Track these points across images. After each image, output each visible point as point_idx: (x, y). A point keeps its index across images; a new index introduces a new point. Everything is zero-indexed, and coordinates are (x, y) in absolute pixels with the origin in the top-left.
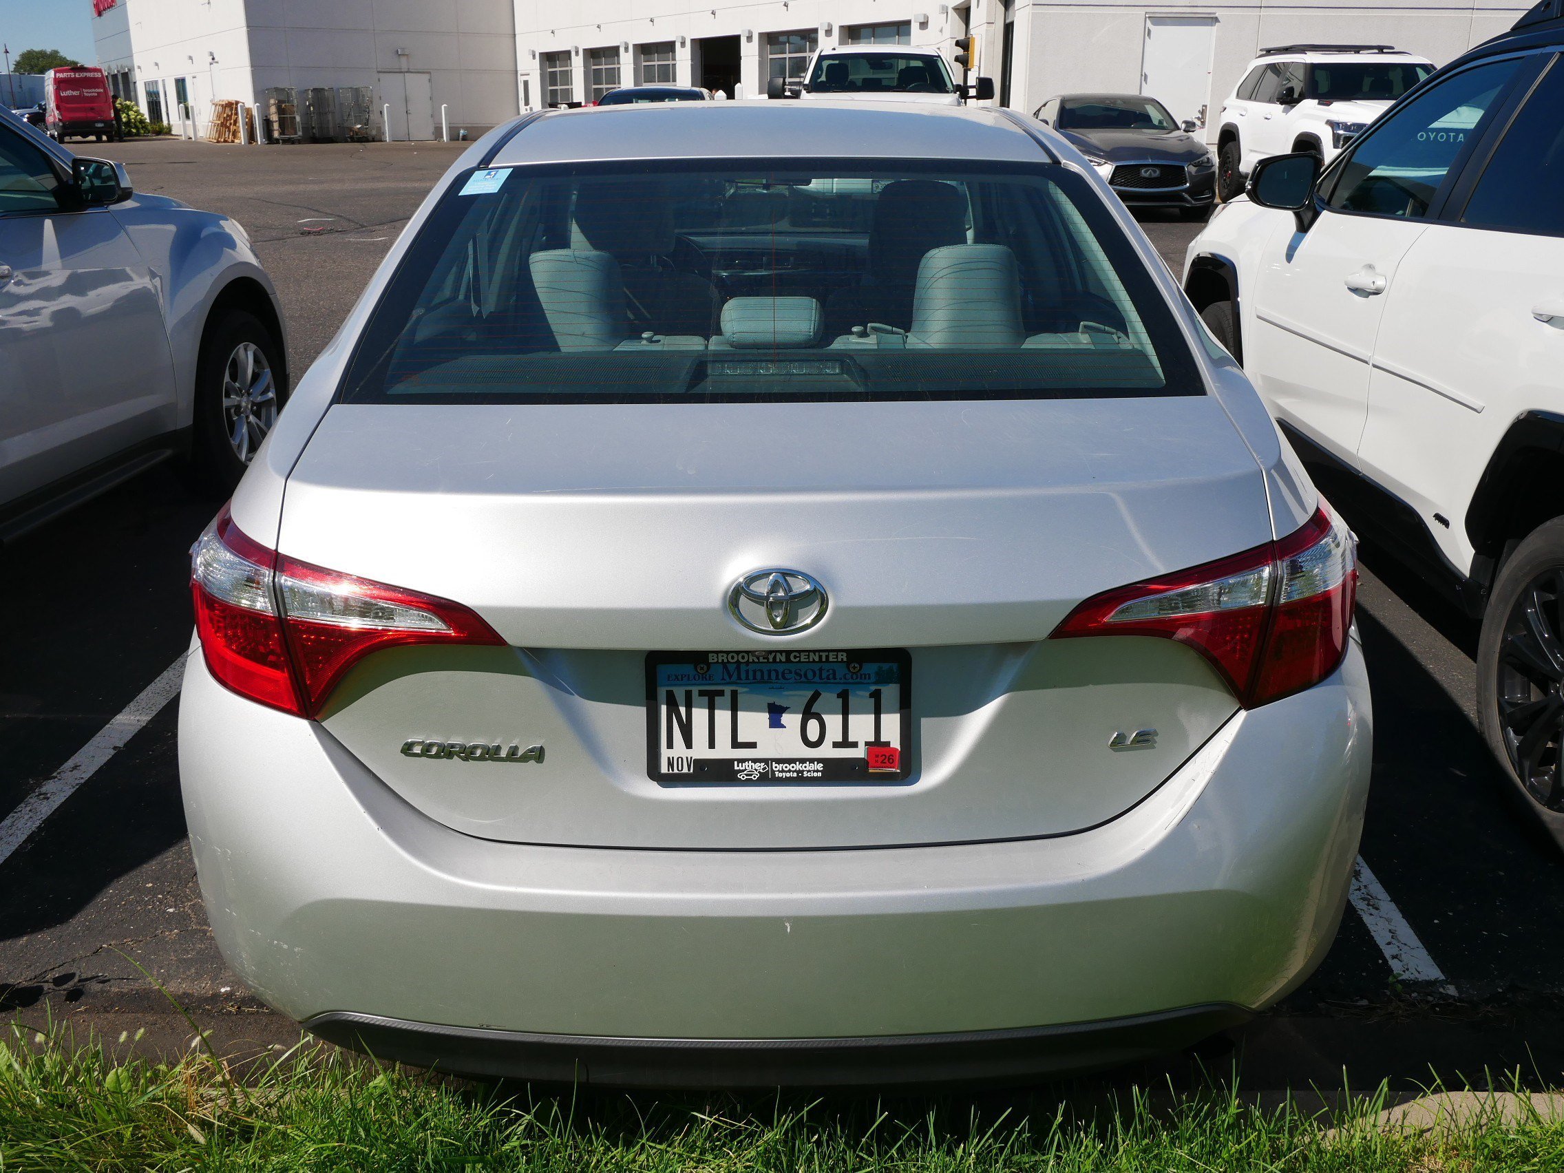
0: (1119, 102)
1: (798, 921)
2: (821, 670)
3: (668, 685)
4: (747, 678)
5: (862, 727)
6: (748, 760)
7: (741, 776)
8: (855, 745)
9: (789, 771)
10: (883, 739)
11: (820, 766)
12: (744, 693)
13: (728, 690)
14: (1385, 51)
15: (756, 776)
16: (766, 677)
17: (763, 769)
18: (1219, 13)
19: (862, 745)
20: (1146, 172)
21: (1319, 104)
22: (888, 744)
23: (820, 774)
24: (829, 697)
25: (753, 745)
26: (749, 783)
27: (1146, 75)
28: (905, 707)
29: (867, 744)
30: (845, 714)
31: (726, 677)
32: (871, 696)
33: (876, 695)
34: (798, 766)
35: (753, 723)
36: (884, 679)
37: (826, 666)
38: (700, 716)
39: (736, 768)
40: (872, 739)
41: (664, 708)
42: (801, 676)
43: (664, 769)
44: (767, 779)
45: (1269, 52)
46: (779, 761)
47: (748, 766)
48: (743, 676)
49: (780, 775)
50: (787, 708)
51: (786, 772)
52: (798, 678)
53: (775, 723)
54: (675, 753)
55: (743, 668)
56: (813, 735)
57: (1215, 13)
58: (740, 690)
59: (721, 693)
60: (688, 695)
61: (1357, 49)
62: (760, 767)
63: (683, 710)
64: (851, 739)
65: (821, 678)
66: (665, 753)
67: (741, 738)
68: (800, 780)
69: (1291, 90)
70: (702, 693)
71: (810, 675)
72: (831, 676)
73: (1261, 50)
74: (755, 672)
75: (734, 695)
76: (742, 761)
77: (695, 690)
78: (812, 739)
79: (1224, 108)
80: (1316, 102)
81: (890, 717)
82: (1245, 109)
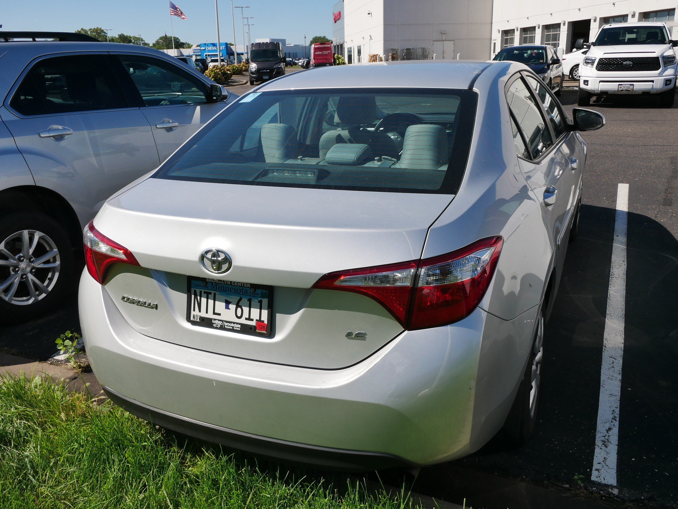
1: (218, 382)
2: (243, 289)
3: (195, 288)
4: (219, 289)
5: (255, 313)
6: (217, 320)
7: (214, 325)
8: (252, 320)
9: (230, 326)
10: (262, 319)
11: (239, 326)
12: (218, 294)
13: (213, 292)
15: (219, 326)
16: (225, 289)
17: (222, 324)
19: (255, 320)
22: (263, 321)
23: (239, 329)
24: (245, 301)
25: (219, 314)
26: (216, 328)
28: (270, 308)
29: (257, 320)
30: (250, 307)
31: (212, 288)
32: (259, 302)
33: (260, 302)
34: (232, 325)
35: (220, 306)
36: (263, 296)
37: (245, 288)
38: (204, 300)
39: (213, 322)
40: (258, 319)
41: (193, 296)
42: (236, 290)
43: (192, 319)
44: (222, 328)
46: (227, 322)
47: (216, 322)
48: (218, 288)
49: (227, 327)
50: (231, 302)
51: (229, 326)
52: (235, 291)
53: (227, 308)
54: (195, 313)
55: (218, 285)
56: (239, 314)
58: (217, 293)
59: (211, 293)
60: (201, 292)
62: (220, 323)
63: (199, 298)
64: (251, 318)
65: (242, 292)
66: (193, 313)
67: (216, 312)
68: (233, 330)
70: (205, 292)
71: (239, 291)
72: (246, 293)
74: (221, 287)
75: (215, 294)
76: (215, 320)
77: (203, 291)
78: (239, 315)
81: (265, 312)
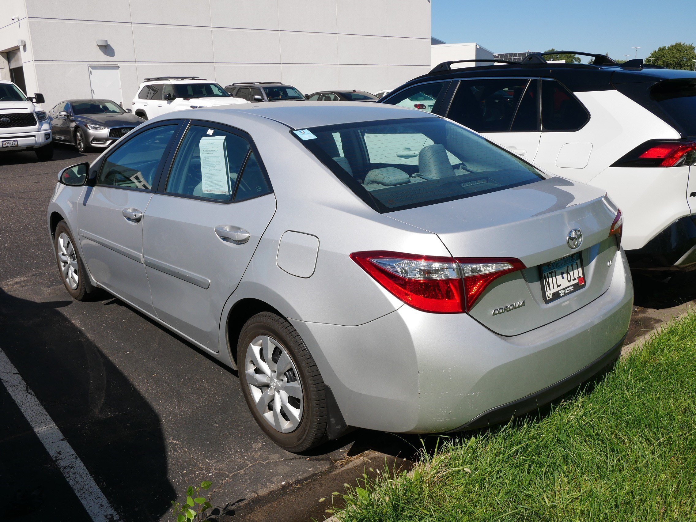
0: (97, 102)
1: (591, 329)
2: (568, 259)
3: (544, 274)
4: (557, 266)
5: (576, 273)
7: (560, 295)
10: (580, 276)
11: (572, 287)
13: (554, 270)
14: (195, 79)
15: (563, 294)
16: (560, 265)
18: (119, 64)
19: (577, 278)
20: (124, 131)
21: (184, 100)
23: (573, 289)
24: (570, 267)
25: (561, 285)
26: (563, 296)
27: (93, 91)
28: (582, 266)
30: (573, 271)
31: (553, 268)
32: (576, 264)
34: (569, 289)
35: (559, 279)
36: (578, 260)
38: (550, 280)
39: (559, 293)
40: (578, 276)
41: (544, 280)
43: (547, 299)
44: (566, 294)
45: (149, 80)
46: (566, 288)
47: (561, 292)
49: (567, 292)
50: (564, 272)
52: (565, 264)
53: (563, 278)
54: (549, 293)
55: (555, 263)
56: (569, 278)
57: (117, 64)
58: (556, 270)
59: (553, 272)
60: (548, 274)
61: (183, 78)
62: (563, 291)
63: (547, 279)
64: (575, 278)
65: (568, 263)
66: (547, 293)
67: (559, 284)
68: (571, 292)
69: (169, 95)
70: (550, 273)
72: (569, 261)
73: (145, 79)
74: (558, 264)
76: (560, 290)
77: (548, 272)
78: (569, 280)
79: (134, 103)
80: (182, 99)
81: (580, 269)
82: (146, 103)
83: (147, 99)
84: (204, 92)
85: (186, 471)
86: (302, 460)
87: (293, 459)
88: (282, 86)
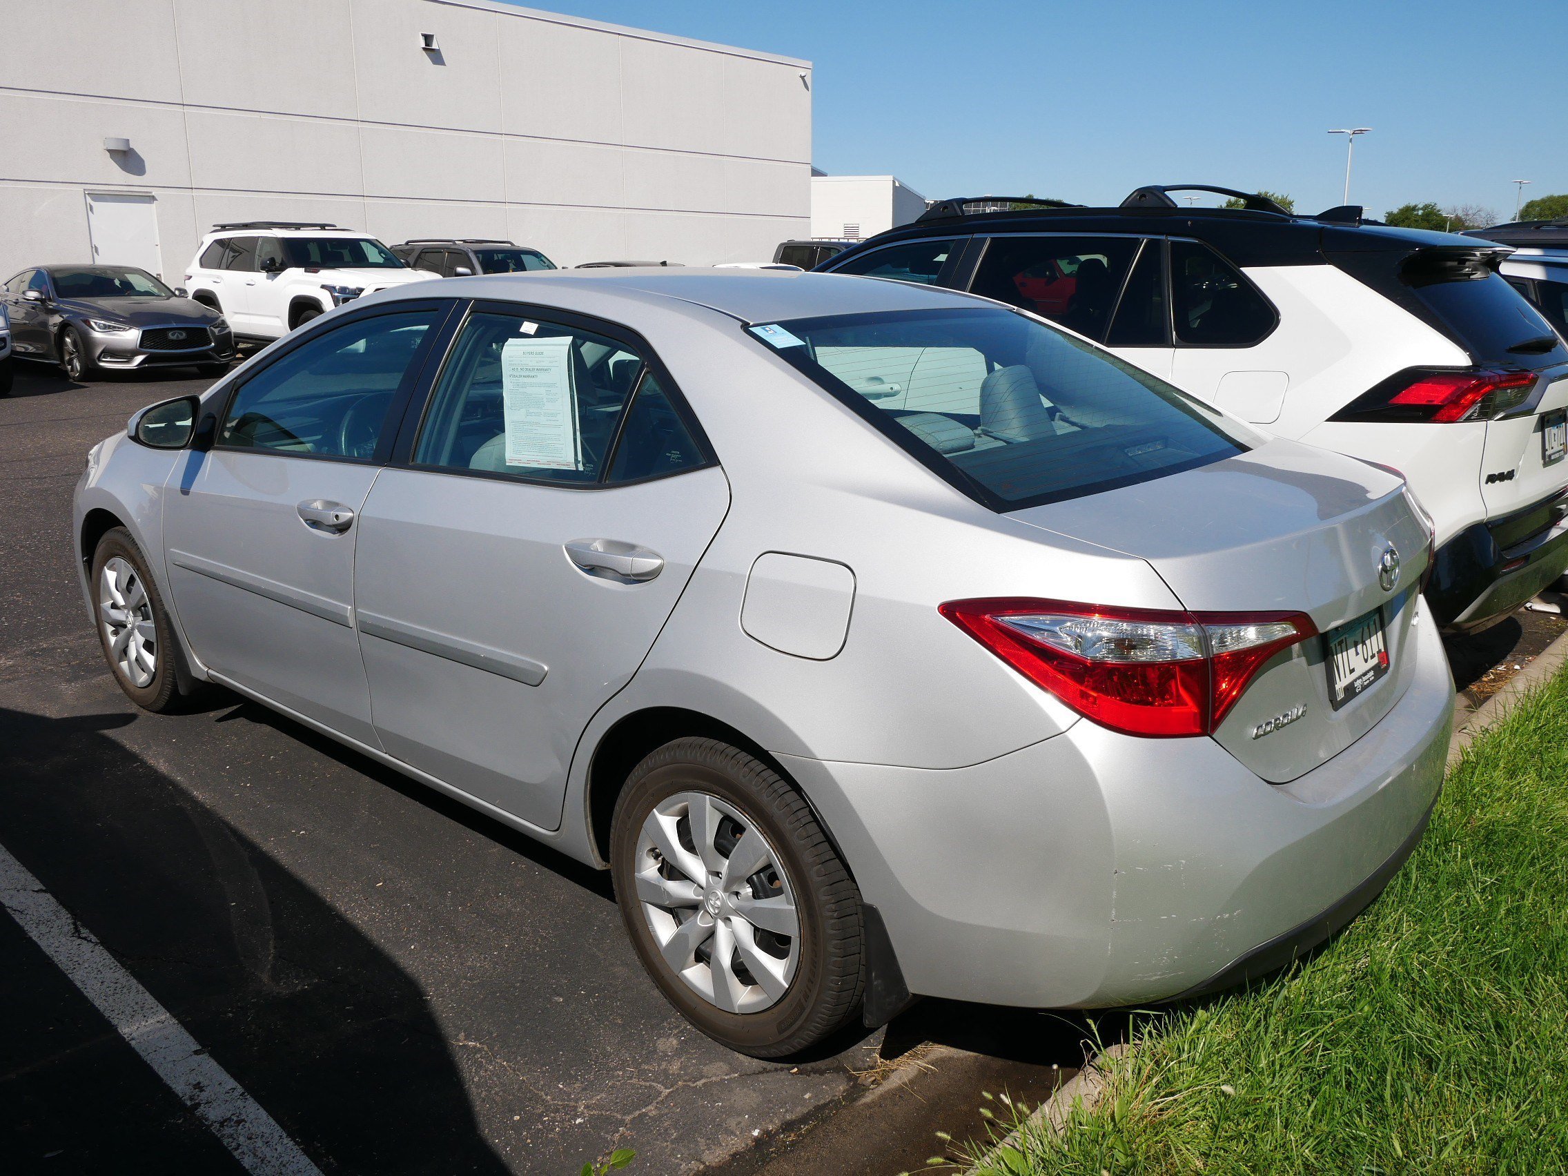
0: (108, 272)
5: (1374, 643)
7: (1357, 690)
9: (1367, 680)
11: (1372, 672)
12: (1348, 638)
14: (326, 228)
15: (1361, 688)
17: (1361, 682)
18: (155, 192)
19: (1376, 654)
20: (173, 335)
21: (305, 271)
22: (1381, 650)
23: (1373, 678)
25: (1354, 670)
26: (1359, 694)
27: (96, 248)
28: (1382, 628)
30: (1370, 639)
31: (1343, 631)
33: (1374, 622)
34: (1368, 676)
35: (1352, 655)
38: (1340, 658)
39: (1355, 686)
40: (1377, 649)
41: (1332, 658)
43: (1337, 698)
44: (1364, 688)
45: (224, 228)
46: (1363, 675)
47: (1358, 682)
49: (1365, 683)
50: (1358, 641)
53: (1357, 653)
56: (1365, 656)
57: (150, 193)
60: (1336, 646)
61: (298, 226)
63: (1335, 657)
64: (1374, 652)
66: (1337, 687)
67: (1351, 668)
68: (1371, 684)
69: (272, 260)
70: (1338, 644)
73: (214, 226)
75: (1346, 640)
76: (1355, 680)
77: (1336, 642)
78: (1366, 658)
79: (191, 277)
80: (302, 270)
81: (1380, 634)
82: (218, 277)
83: (219, 267)
84: (347, 257)
85: (520, 1115)
86: (782, 1075)
87: (760, 1073)
88: (513, 248)
